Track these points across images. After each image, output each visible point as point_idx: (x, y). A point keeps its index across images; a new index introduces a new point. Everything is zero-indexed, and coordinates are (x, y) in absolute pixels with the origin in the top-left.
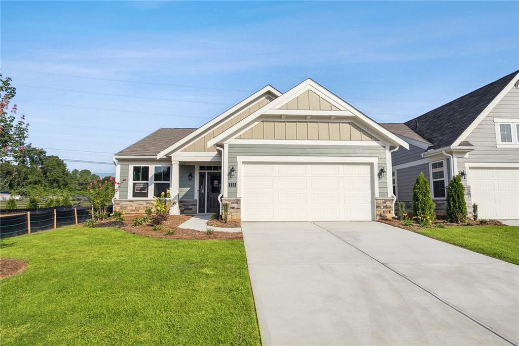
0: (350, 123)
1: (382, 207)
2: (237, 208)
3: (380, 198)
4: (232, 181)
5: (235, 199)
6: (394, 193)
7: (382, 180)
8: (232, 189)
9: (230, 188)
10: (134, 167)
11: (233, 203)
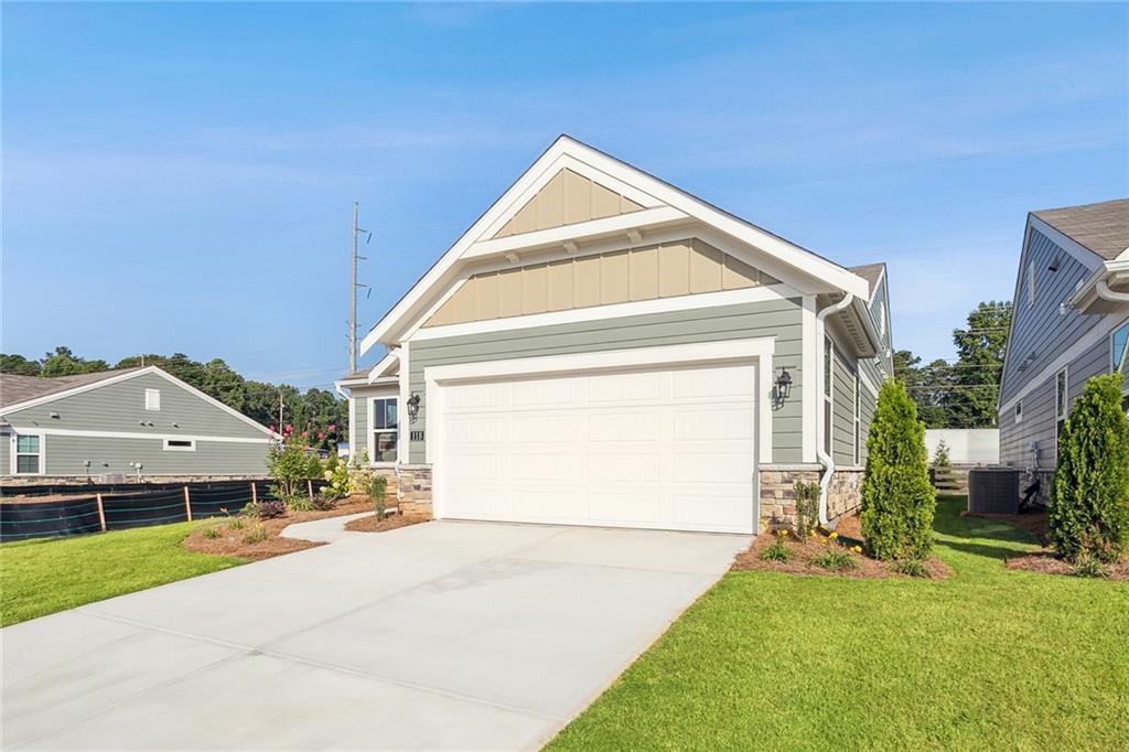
0: (685, 242)
1: (779, 494)
2: (426, 489)
3: (775, 467)
4: (417, 427)
5: (418, 467)
6: (827, 451)
7: (787, 409)
8: (417, 444)
9: (413, 443)
10: (376, 401)
11: (417, 477)
